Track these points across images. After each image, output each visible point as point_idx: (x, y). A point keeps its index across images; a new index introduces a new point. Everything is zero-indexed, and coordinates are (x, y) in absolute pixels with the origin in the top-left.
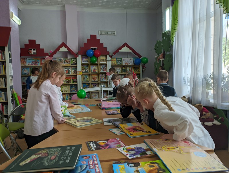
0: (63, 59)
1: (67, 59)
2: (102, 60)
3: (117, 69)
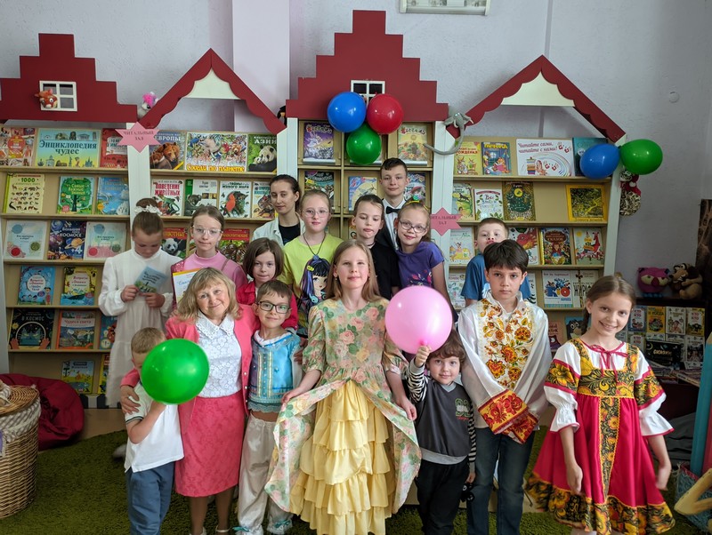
0: (211, 137)
1: (231, 138)
2: (406, 149)
3: (484, 197)
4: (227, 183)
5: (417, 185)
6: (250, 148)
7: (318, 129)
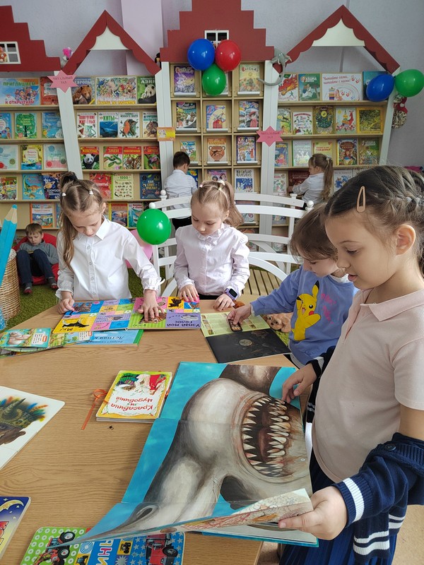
0: (112, 80)
1: (126, 80)
2: (245, 83)
3: (299, 118)
4: (124, 113)
5: (253, 110)
6: (138, 87)
7: (184, 70)
